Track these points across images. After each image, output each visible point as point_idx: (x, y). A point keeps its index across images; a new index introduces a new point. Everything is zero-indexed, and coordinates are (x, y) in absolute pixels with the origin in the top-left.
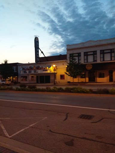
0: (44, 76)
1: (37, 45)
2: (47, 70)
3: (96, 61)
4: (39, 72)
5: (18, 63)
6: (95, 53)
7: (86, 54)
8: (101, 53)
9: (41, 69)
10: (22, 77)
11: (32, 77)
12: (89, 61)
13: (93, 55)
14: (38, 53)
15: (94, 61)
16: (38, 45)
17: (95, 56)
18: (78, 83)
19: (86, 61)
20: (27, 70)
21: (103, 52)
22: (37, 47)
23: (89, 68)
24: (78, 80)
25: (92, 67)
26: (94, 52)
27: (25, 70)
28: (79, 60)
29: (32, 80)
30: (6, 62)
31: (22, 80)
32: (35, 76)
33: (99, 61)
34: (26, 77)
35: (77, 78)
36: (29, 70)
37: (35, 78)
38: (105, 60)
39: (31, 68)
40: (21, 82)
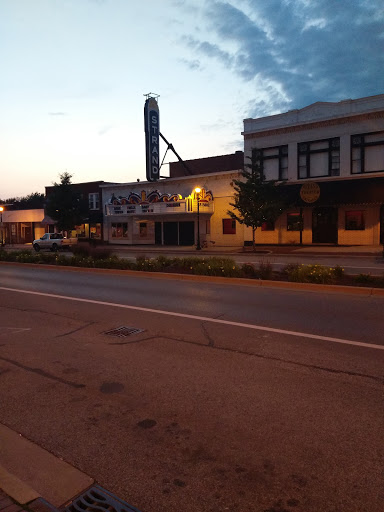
0: (175, 223)
1: (152, 124)
2: (178, 205)
3: (337, 172)
4: (157, 209)
5: (102, 182)
6: (333, 145)
7: (305, 150)
8: (353, 146)
9: (161, 200)
10: (114, 225)
11: (143, 225)
12: (312, 174)
13: (329, 151)
14: (155, 150)
15: (332, 171)
16: (157, 125)
17: (334, 154)
18: (280, 245)
19: (303, 173)
20: (123, 203)
21: (360, 143)
22: (152, 129)
23: (311, 197)
24: (280, 236)
25: (318, 195)
26: (330, 141)
27: (119, 204)
28: (281, 170)
29: (143, 235)
30: (66, 179)
31: (114, 236)
32: (151, 224)
33: (345, 174)
34: (125, 226)
35: (277, 231)
36: (127, 203)
37: (151, 230)
38: (366, 169)
39: (135, 199)
40: (112, 241)
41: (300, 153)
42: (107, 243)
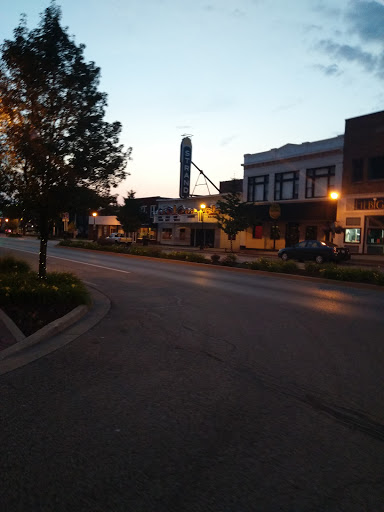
1: (185, 157)
2: (193, 216)
3: (297, 196)
4: (182, 219)
5: (158, 198)
6: (295, 176)
7: (280, 179)
8: (308, 176)
9: (184, 213)
10: (164, 230)
11: (183, 231)
12: (284, 197)
13: (294, 180)
15: (295, 195)
17: (296, 183)
18: (265, 250)
19: (278, 197)
20: (163, 214)
21: (313, 175)
22: (185, 160)
23: (275, 214)
24: (265, 243)
25: (280, 213)
26: (294, 172)
27: (161, 214)
28: (265, 192)
29: (182, 238)
30: (132, 194)
31: (164, 238)
32: (188, 230)
33: (302, 198)
34: (170, 231)
35: (263, 239)
36: (166, 213)
37: (188, 236)
38: (316, 195)
39: (170, 211)
40: (162, 242)
41: (276, 181)
42: (160, 244)
